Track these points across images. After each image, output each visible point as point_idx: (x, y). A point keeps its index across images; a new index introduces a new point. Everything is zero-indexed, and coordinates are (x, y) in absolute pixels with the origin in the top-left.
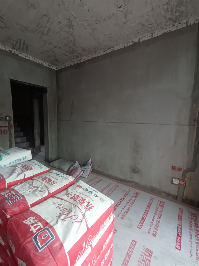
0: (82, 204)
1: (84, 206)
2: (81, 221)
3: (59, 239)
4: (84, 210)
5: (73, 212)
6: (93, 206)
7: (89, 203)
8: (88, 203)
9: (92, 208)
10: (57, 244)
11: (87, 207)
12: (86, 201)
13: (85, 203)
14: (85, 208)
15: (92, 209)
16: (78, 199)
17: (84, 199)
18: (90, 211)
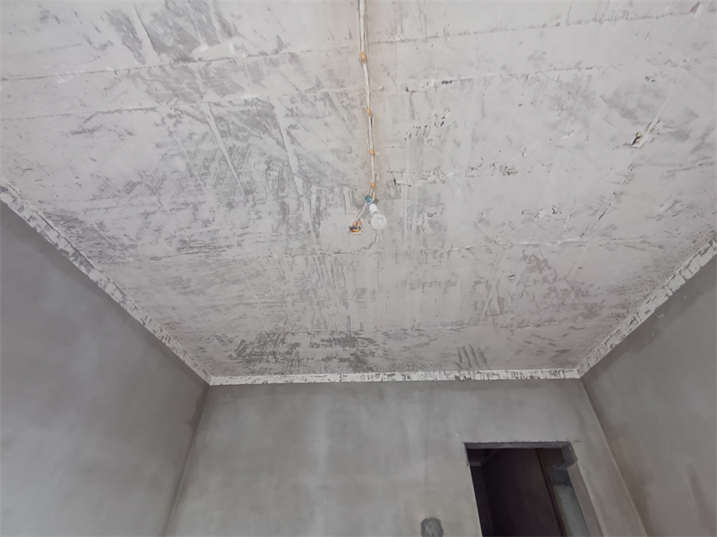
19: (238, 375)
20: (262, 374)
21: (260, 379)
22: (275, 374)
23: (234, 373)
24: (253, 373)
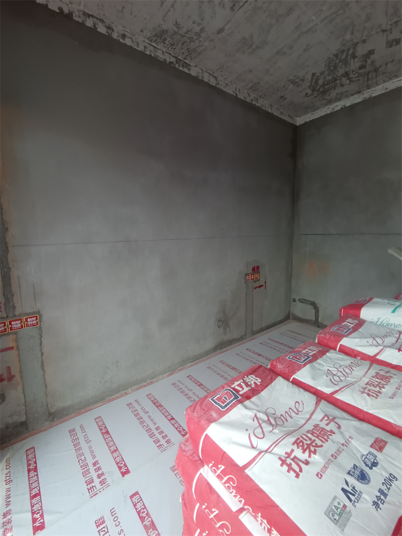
0: (295, 445)
1: (292, 451)
2: (253, 447)
3: (222, 417)
4: (281, 450)
5: (273, 429)
6: (297, 476)
7: (307, 463)
8: (306, 460)
9: (291, 472)
10: (214, 415)
11: (293, 460)
12: (310, 456)
13: (304, 452)
14: (286, 453)
15: (288, 471)
16: (313, 438)
17: (315, 450)
18: (282, 465)
19: (318, 109)
20: (339, 100)
21: (338, 106)
22: (352, 95)
23: (314, 108)
24: (330, 102)
